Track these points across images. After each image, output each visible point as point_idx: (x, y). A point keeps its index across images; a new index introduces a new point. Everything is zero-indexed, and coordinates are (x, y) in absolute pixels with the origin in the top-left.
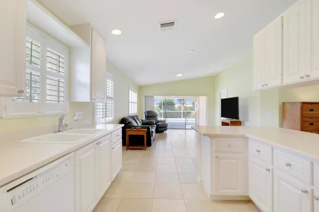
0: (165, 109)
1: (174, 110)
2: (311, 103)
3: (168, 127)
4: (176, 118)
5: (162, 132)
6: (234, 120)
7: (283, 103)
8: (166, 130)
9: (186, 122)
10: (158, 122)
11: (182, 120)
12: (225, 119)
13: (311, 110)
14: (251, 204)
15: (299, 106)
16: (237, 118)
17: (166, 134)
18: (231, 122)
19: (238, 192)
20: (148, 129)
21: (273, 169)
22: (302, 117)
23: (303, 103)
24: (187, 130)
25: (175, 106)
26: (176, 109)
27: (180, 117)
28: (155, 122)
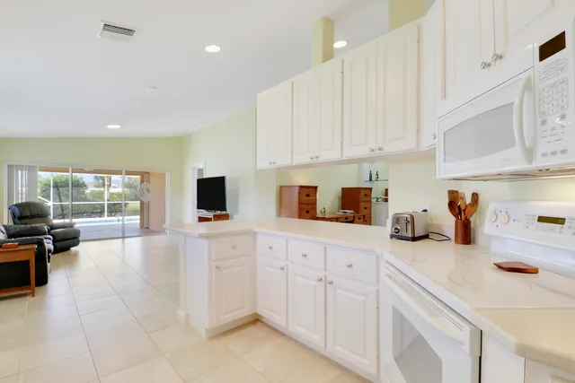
0: (59, 196)
1: (86, 200)
2: (308, 187)
3: (80, 238)
4: (91, 217)
5: (67, 249)
6: (219, 212)
7: (281, 187)
8: (76, 244)
9: (123, 225)
10: (52, 227)
11: (106, 220)
12: (204, 213)
13: (308, 195)
14: (259, 324)
15: (297, 190)
16: (224, 208)
17: (76, 254)
18: (214, 216)
19: (245, 312)
20: (40, 244)
21: (287, 266)
22: (300, 203)
23: (301, 187)
24: (126, 240)
25: (88, 191)
26: (89, 197)
27: (101, 214)
28: (46, 228)
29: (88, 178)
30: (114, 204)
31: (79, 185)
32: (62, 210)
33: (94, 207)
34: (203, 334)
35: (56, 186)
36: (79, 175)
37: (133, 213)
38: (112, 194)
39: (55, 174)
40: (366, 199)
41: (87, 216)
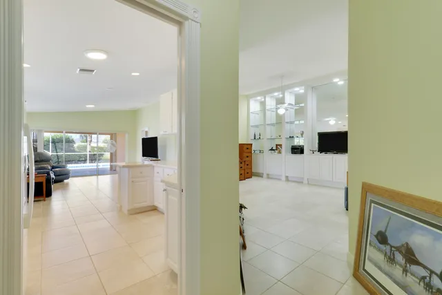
0: (56, 149)
1: (74, 151)
3: (70, 175)
5: (61, 181)
8: (68, 178)
10: (54, 167)
11: (88, 166)
14: (156, 211)
17: (67, 184)
20: (48, 174)
24: (99, 177)
25: (75, 146)
26: (76, 150)
27: (85, 161)
28: (50, 168)
29: (75, 137)
30: (94, 155)
31: (70, 141)
32: (58, 159)
33: (80, 156)
34: (126, 212)
35: (54, 142)
36: (69, 135)
37: (106, 161)
38: (93, 148)
39: (53, 134)
40: (248, 151)
41: (75, 163)
